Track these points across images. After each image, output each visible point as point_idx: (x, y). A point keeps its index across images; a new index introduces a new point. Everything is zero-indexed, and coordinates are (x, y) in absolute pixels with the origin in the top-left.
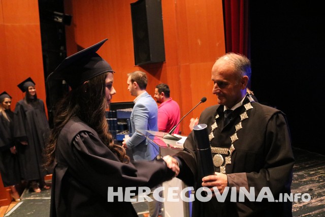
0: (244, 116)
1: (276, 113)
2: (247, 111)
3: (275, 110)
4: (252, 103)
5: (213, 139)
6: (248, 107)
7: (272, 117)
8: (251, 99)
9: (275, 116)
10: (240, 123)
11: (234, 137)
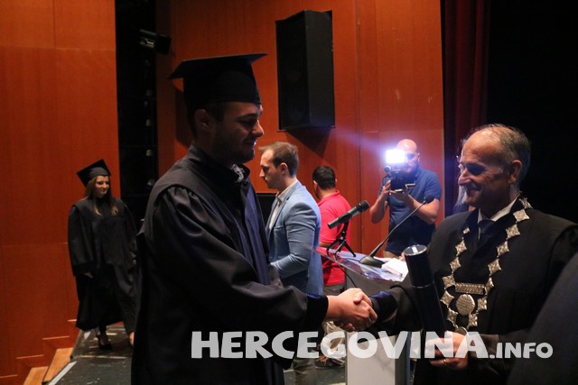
0: (513, 231)
1: (570, 229)
2: (519, 223)
3: (568, 223)
4: (527, 211)
5: (459, 268)
6: (521, 216)
7: (562, 236)
8: (527, 205)
9: (567, 234)
10: (506, 243)
11: (495, 266)
